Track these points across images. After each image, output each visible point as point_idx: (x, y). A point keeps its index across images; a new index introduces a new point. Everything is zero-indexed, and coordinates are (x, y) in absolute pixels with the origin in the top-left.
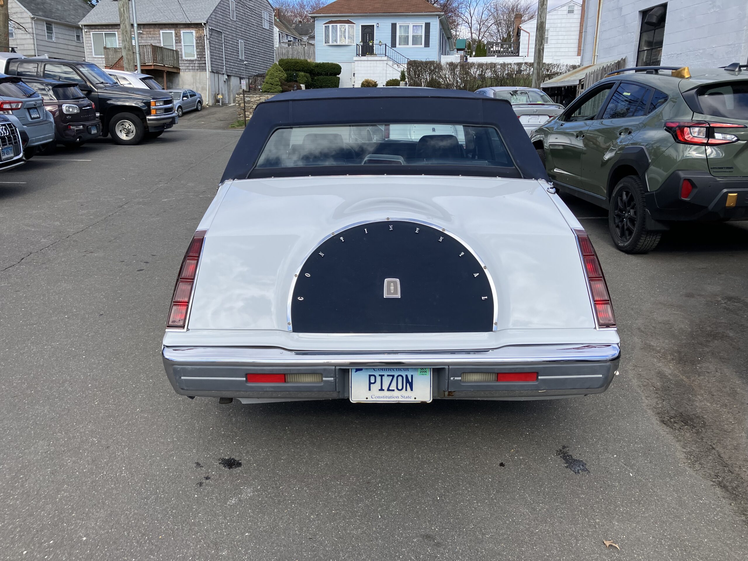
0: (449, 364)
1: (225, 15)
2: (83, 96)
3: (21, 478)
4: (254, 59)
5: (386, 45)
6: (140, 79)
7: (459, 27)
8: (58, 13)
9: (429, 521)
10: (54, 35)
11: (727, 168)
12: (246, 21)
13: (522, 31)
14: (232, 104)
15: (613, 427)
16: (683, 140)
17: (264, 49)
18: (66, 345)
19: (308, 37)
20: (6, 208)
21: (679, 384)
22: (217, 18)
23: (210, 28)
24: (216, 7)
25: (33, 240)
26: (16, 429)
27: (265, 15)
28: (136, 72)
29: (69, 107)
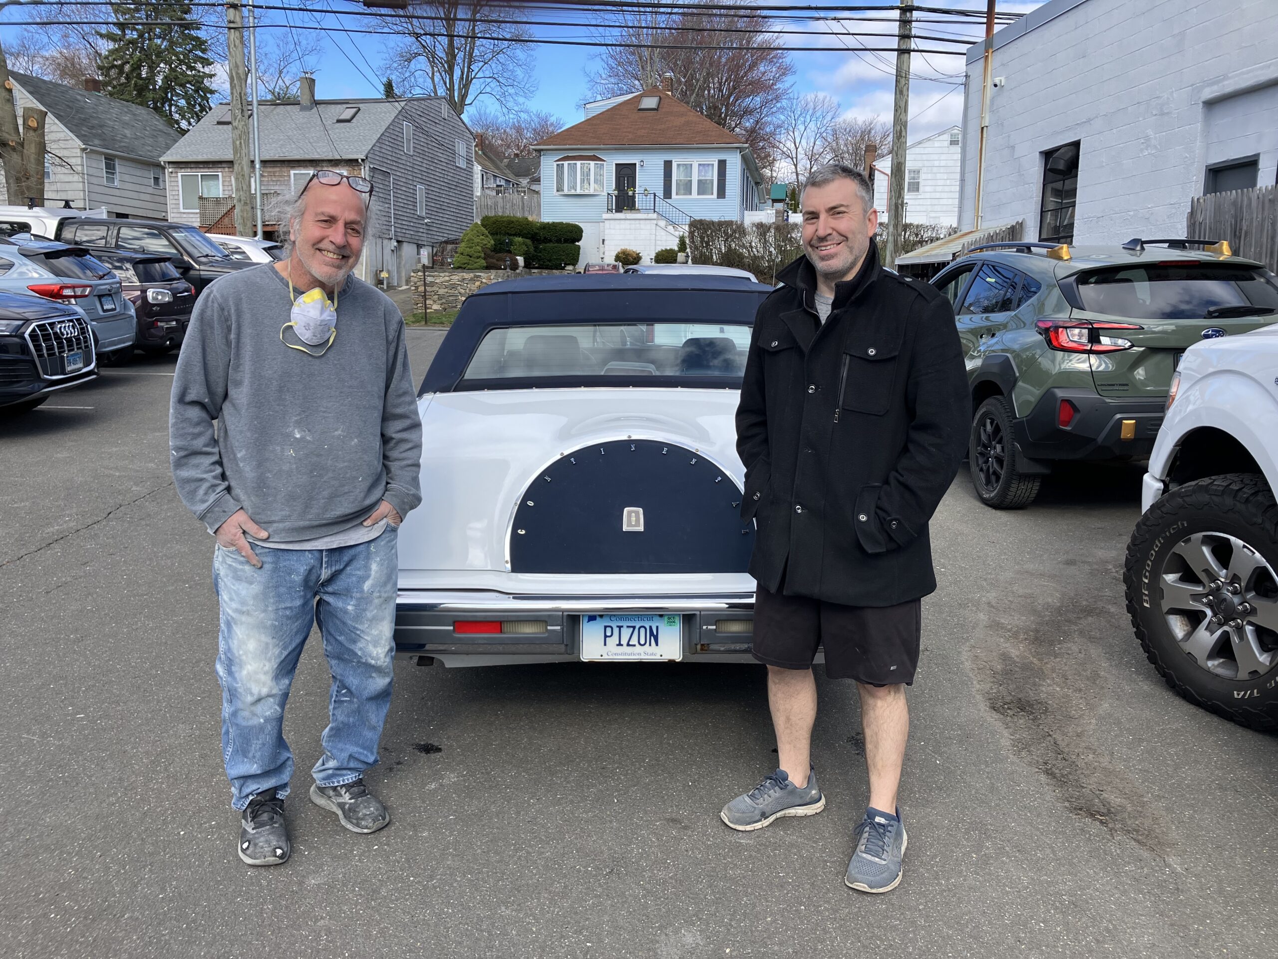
0: (700, 610)
1: (396, 146)
2: (178, 276)
3: (163, 762)
4: (441, 215)
5: (655, 195)
6: (265, 249)
7: (777, 164)
8: (125, 142)
9: (676, 806)
10: (117, 177)
11: (1120, 385)
12: (430, 155)
13: (876, 172)
14: (404, 287)
15: (926, 713)
16: (1058, 346)
17: (457, 200)
18: (192, 619)
19: (528, 180)
20: (71, 444)
21: (1026, 667)
22: (383, 151)
23: (372, 166)
24: (383, 134)
25: (120, 488)
26: (146, 712)
27: (461, 148)
28: (256, 238)
29: (158, 293)
